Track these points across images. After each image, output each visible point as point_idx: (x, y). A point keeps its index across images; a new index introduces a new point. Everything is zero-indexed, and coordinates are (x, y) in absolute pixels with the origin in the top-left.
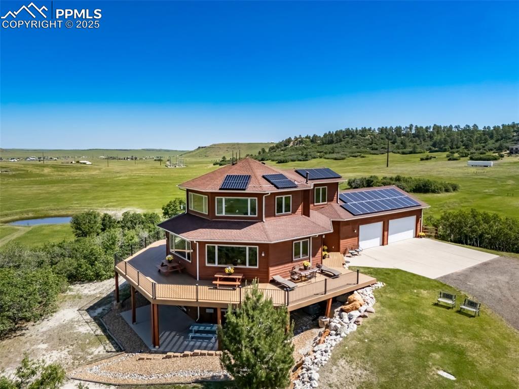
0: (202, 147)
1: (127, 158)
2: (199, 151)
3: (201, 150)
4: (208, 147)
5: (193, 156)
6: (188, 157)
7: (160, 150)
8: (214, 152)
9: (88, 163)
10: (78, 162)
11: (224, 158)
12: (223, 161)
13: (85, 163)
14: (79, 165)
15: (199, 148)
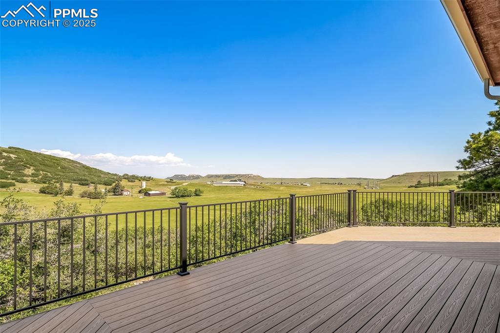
0: (396, 176)
1: (335, 183)
2: (393, 178)
3: (395, 177)
4: (402, 175)
5: (387, 182)
6: (384, 183)
7: (360, 179)
8: (407, 179)
9: (308, 185)
10: (302, 184)
11: (419, 182)
12: (418, 184)
13: (306, 185)
14: (303, 186)
15: (393, 176)
